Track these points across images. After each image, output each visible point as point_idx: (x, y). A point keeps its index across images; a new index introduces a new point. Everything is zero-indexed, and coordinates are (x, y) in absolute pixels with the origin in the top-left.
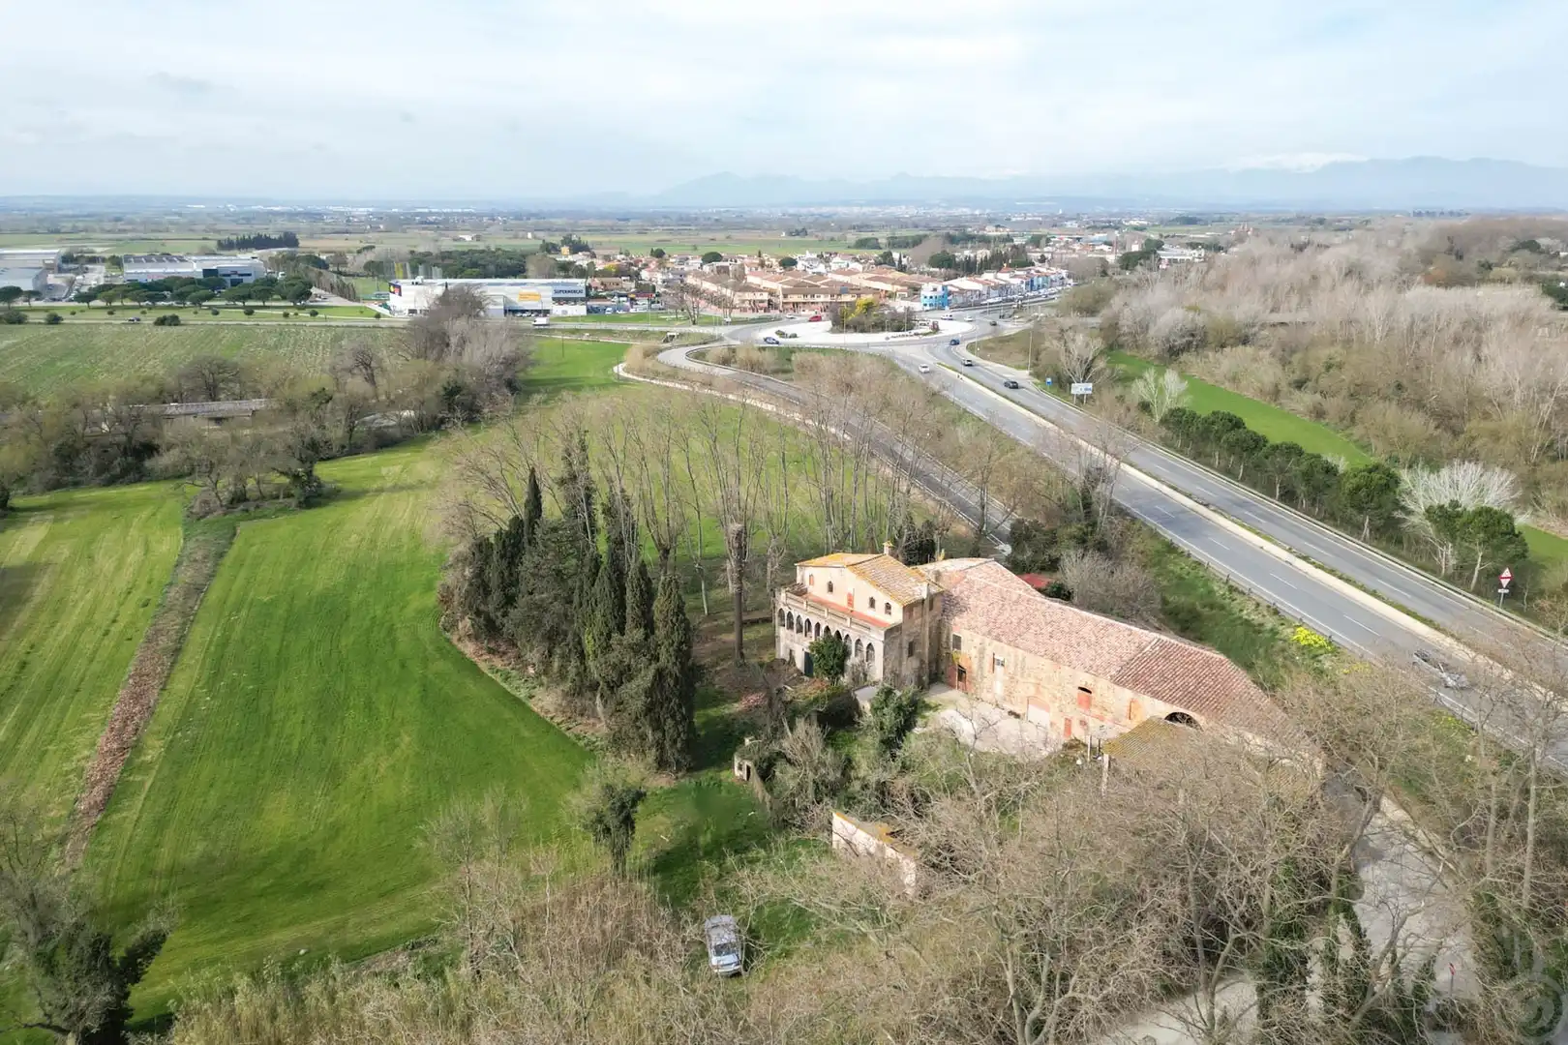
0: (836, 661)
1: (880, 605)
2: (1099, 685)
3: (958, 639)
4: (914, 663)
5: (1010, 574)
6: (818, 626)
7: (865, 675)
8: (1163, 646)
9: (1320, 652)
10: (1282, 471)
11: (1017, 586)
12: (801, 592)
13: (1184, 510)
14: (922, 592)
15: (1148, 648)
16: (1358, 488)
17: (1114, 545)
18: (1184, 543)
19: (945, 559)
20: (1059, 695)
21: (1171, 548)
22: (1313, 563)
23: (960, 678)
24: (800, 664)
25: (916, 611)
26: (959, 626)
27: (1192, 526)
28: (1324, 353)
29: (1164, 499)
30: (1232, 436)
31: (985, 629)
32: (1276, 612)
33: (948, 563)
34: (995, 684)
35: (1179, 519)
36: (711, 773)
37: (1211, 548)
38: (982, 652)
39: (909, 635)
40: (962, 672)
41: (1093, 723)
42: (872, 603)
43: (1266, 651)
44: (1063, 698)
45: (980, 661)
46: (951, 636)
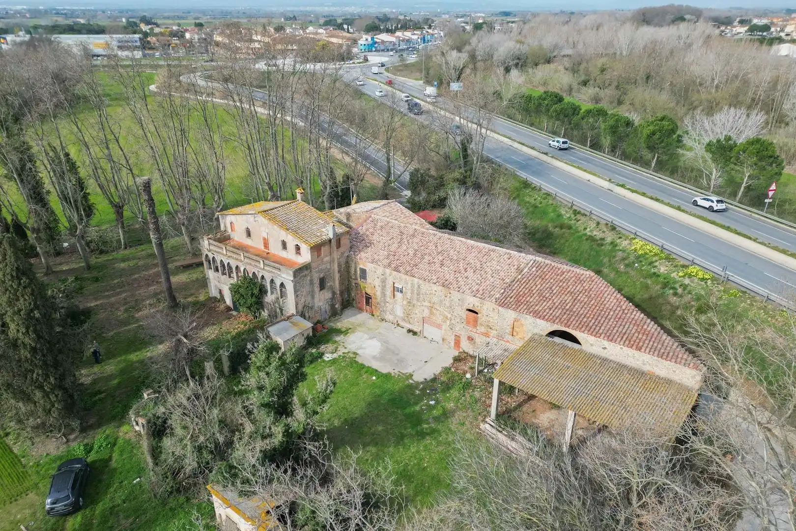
0: (254, 299)
1: (291, 246)
2: (485, 307)
3: (363, 272)
4: (327, 295)
5: (409, 213)
6: (237, 267)
7: (281, 310)
8: (539, 266)
9: (654, 259)
10: (593, 128)
11: (415, 222)
12: (224, 239)
13: (531, 159)
14: (328, 232)
15: (526, 270)
16: (653, 133)
17: (486, 185)
18: (535, 180)
19: (357, 202)
20: (449, 316)
21: (526, 185)
22: (629, 189)
23: (368, 303)
24: (229, 301)
25: (324, 250)
26: (364, 260)
27: (540, 169)
28: (600, 62)
29: (516, 152)
30: (557, 107)
31: (386, 261)
32: (613, 228)
33: (358, 205)
34: (397, 308)
35: (528, 164)
36: (108, 430)
37: (556, 183)
38: (384, 281)
39: (319, 272)
40: (368, 299)
41: (479, 339)
42: (284, 245)
43: (610, 261)
44: (453, 318)
45: (383, 289)
46: (358, 269)
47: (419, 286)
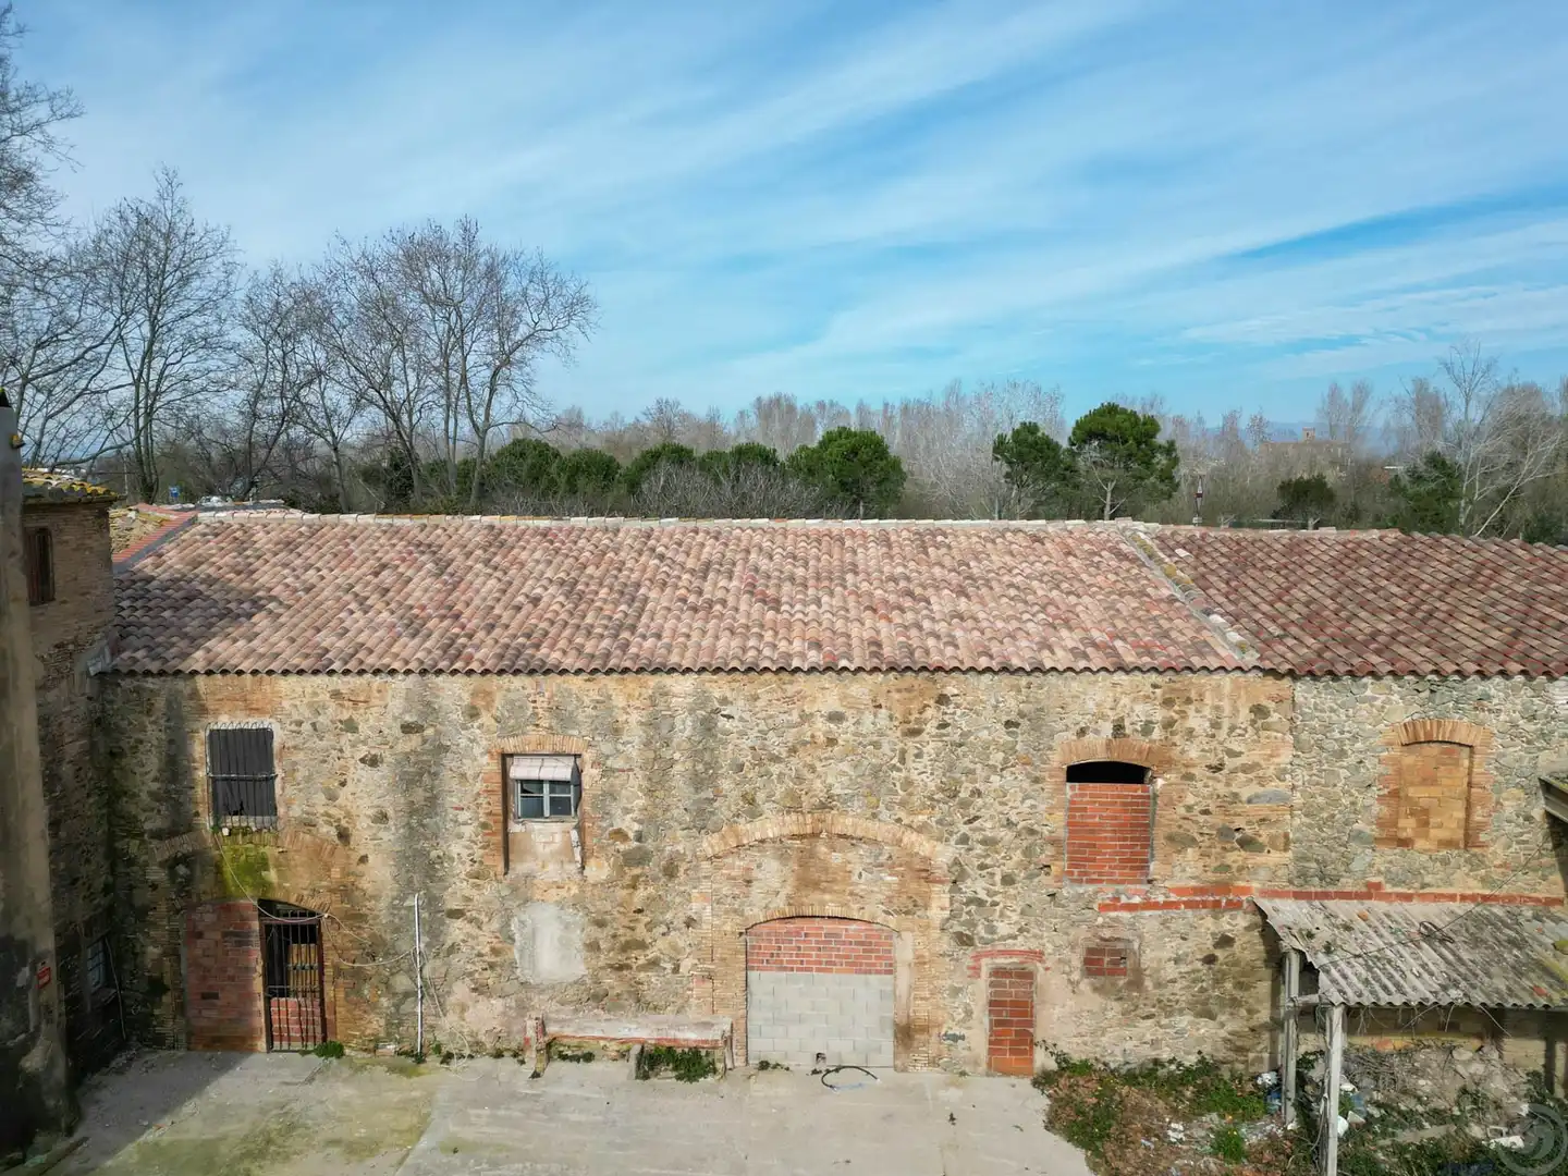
2: (1195, 718)
3: (245, 753)
20: (944, 853)
23: (284, 971)
26: (249, 668)
34: (532, 930)
38: (420, 772)
40: (289, 940)
41: (1169, 942)
44: (972, 862)
45: (412, 834)
46: (199, 749)
47: (707, 726)
